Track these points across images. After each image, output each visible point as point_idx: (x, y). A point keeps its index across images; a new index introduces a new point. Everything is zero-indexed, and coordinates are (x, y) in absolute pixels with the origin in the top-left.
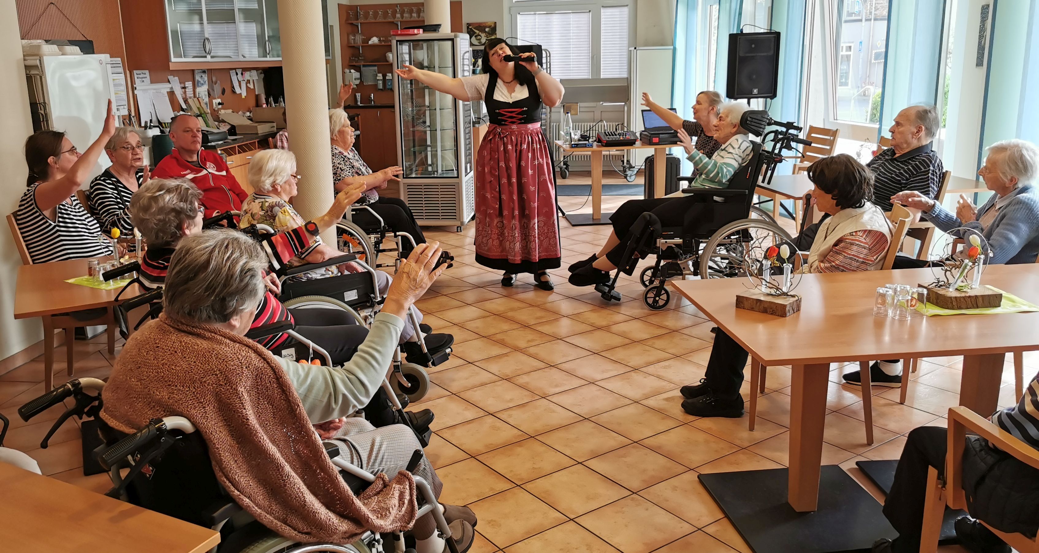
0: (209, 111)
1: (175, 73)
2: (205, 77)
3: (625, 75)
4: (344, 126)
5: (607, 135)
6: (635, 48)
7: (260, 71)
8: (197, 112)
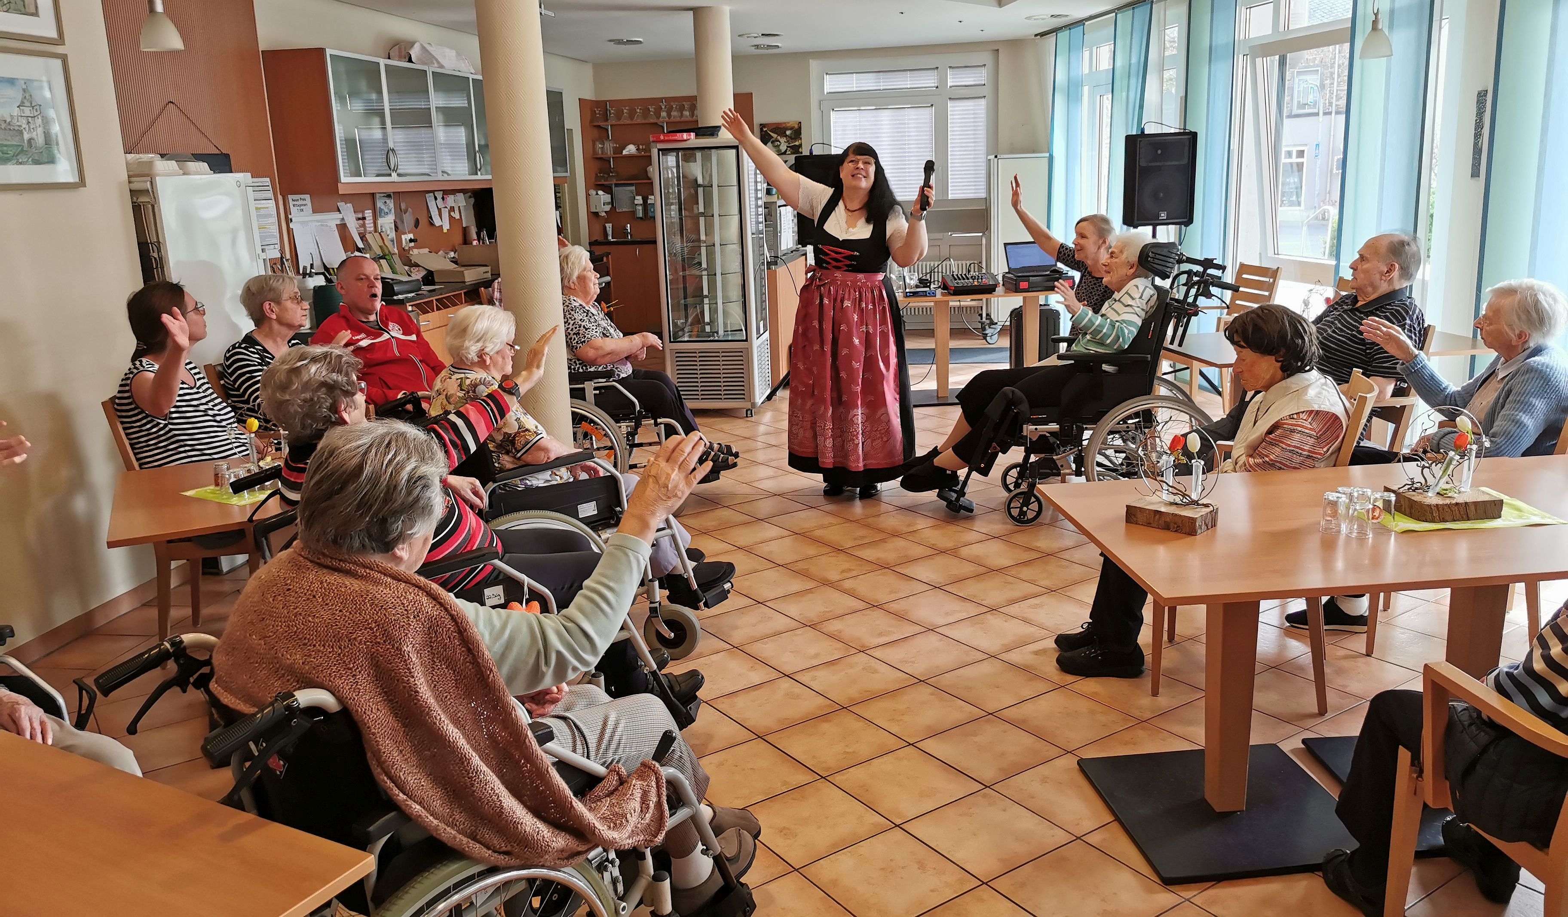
0: (396, 251)
1: (348, 198)
2: (391, 203)
3: (983, 195)
4: (585, 269)
5: (956, 280)
6: (996, 157)
7: (470, 194)
8: (379, 252)
